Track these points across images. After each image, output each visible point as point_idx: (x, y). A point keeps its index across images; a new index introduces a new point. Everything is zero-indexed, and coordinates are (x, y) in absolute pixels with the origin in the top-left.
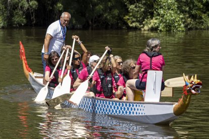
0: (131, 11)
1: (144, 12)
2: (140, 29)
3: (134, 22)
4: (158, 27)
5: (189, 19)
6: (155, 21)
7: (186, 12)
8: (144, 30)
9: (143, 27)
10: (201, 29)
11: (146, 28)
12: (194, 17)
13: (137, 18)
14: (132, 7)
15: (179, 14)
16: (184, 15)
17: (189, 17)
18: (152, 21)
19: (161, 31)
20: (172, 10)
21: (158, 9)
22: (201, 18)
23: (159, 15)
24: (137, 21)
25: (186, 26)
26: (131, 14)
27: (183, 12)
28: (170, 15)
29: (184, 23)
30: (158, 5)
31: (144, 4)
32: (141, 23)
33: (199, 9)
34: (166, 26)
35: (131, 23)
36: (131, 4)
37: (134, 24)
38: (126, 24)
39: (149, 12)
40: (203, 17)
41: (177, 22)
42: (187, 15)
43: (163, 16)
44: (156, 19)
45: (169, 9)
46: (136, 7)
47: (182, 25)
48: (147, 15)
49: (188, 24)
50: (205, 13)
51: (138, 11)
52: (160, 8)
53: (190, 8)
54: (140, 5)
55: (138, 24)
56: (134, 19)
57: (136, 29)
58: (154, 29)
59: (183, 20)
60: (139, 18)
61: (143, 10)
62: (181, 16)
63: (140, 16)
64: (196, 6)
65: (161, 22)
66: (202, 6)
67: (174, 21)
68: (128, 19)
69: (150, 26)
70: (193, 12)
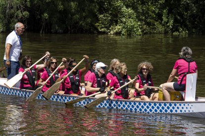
0: (101, 19)
1: (110, 20)
2: (107, 33)
3: (102, 28)
4: (121, 32)
5: (145, 26)
6: (119, 27)
7: (142, 20)
8: (111, 34)
9: (109, 32)
10: (154, 33)
11: (112, 32)
12: (148, 24)
13: (105, 25)
14: (101, 16)
15: (137, 22)
16: (141, 22)
17: (145, 24)
18: (116, 27)
19: (123, 35)
20: (132, 18)
21: (121, 18)
22: (154, 25)
23: (122, 22)
24: (105, 27)
25: (142, 31)
26: (101, 22)
27: (140, 20)
28: (131, 22)
29: (141, 28)
30: (121, 15)
31: (111, 14)
32: (108, 29)
33: (152, 18)
34: (127, 31)
35: (101, 29)
36: (101, 14)
37: (103, 30)
38: (97, 29)
39: (114, 20)
40: (156, 24)
41: (135, 27)
42: (144, 23)
43: (125, 23)
44: (120, 26)
45: (129, 18)
46: (104, 16)
47: (140, 30)
48: (113, 23)
49: (144, 30)
50: (157, 21)
51: (106, 19)
52: (123, 17)
53: (145, 17)
54: (107, 15)
55: (105, 29)
56: (103, 26)
57: (104, 33)
58: (118, 33)
59: (141, 27)
60: (107, 24)
61: (109, 18)
62: (139, 23)
63: (108, 24)
64: (151, 15)
65: (124, 27)
66: (155, 16)
67: (133, 27)
68: (98, 26)
69: (115, 31)
70: (148, 20)
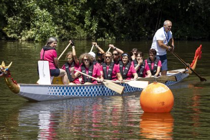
0: (10, 23)
1: (21, 24)
2: (18, 40)
3: (12, 33)
4: (34, 38)
5: (63, 30)
6: (32, 32)
7: (60, 24)
8: (22, 41)
9: (21, 38)
10: (75, 39)
11: (23, 38)
12: (68, 28)
13: (15, 29)
14: (10, 19)
15: (54, 26)
16: (59, 26)
17: (64, 28)
18: (29, 32)
19: (37, 41)
20: (48, 22)
21: (34, 21)
22: (74, 29)
23: (35, 26)
24: (15, 33)
25: (60, 37)
26: (9, 26)
27: (57, 24)
28: (46, 27)
29: (58, 34)
30: (34, 17)
31: (22, 17)
32: (19, 34)
33: (72, 21)
34: (42, 37)
35: (10, 34)
36: (10, 16)
37: (12, 35)
38: (5, 35)
39: (26, 24)
40: (76, 28)
41: (52, 33)
42: (62, 27)
43: (39, 28)
44: (32, 30)
45: (44, 21)
46: (14, 19)
47: (57, 36)
48: (24, 27)
49: (63, 35)
50: (78, 25)
51: (16, 23)
52: (37, 20)
53: (64, 20)
54: (18, 18)
55: (16, 35)
56: (12, 31)
57: (14, 39)
58: (30, 40)
59: (58, 32)
60: (17, 29)
61: (20, 22)
62: (56, 28)
64: (70, 18)
65: (37, 33)
66: (75, 18)
67: (49, 32)
68: (7, 31)
69: (27, 37)
70: (67, 24)
